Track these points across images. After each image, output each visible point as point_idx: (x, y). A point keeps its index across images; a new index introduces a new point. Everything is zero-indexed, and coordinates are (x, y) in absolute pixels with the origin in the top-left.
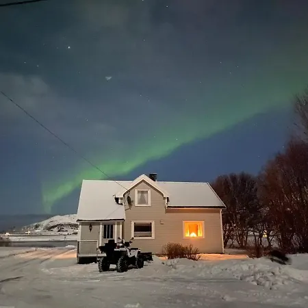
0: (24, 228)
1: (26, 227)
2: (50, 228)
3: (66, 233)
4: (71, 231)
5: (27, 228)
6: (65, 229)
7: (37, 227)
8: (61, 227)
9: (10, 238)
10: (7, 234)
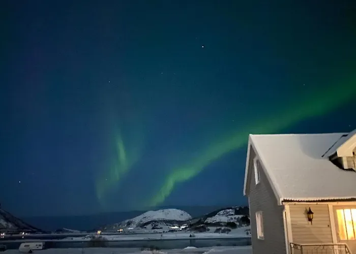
0: (116, 226)
1: (117, 224)
2: (143, 225)
3: (161, 231)
4: (166, 228)
5: (119, 225)
6: (160, 226)
7: (129, 224)
8: (155, 224)
9: (103, 236)
10: (99, 232)
